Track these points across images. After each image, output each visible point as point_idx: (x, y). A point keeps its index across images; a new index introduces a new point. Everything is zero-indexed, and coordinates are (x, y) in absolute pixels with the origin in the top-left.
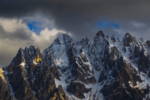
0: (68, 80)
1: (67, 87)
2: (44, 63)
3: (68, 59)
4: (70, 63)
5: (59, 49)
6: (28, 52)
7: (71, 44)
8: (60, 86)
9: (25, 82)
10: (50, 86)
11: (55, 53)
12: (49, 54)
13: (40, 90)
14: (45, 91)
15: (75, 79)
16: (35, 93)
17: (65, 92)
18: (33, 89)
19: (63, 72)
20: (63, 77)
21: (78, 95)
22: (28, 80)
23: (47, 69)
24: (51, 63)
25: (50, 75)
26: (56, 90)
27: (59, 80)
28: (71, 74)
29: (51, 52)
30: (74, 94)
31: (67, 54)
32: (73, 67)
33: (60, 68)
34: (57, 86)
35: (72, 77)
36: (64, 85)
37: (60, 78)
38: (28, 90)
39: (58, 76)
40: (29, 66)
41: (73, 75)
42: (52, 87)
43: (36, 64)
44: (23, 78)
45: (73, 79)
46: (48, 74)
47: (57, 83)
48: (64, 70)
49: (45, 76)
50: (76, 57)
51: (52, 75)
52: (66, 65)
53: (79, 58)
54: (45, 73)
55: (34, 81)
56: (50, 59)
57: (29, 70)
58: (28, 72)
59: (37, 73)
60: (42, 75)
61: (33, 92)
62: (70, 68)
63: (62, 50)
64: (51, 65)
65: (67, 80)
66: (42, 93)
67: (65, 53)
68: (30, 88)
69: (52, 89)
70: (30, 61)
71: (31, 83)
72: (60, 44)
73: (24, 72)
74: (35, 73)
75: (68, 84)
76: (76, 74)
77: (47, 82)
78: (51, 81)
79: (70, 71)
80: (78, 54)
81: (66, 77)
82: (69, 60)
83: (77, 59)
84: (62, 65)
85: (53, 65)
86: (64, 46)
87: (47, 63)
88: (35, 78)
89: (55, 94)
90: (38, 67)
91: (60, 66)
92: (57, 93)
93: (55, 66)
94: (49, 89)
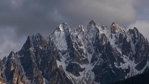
0: (67, 61)
1: (66, 67)
2: (48, 48)
3: (67, 43)
4: (68, 47)
5: (60, 35)
6: (35, 38)
7: (69, 32)
8: (61, 66)
9: (34, 63)
10: (53, 66)
11: (57, 39)
12: (52, 39)
13: (45, 69)
14: (49, 71)
15: (72, 61)
16: (41, 73)
17: (65, 71)
18: (40, 69)
19: (63, 55)
20: (63, 59)
21: (75, 73)
22: (36, 62)
23: (50, 52)
24: (53, 47)
25: (53, 57)
26: (58, 70)
27: (60, 61)
28: (69, 56)
29: (53, 38)
30: (71, 73)
31: (66, 40)
32: (71, 50)
33: (60, 52)
34: (58, 66)
35: (70, 59)
36: (64, 66)
37: (61, 59)
38: (36, 70)
39: (59, 58)
40: (37, 50)
41: (71, 57)
42: (55, 67)
43: (41, 48)
44: (32, 60)
45: (71, 60)
46: (52, 56)
47: (59, 64)
48: (64, 53)
49: (49, 58)
50: (73, 42)
51: (55, 58)
52: (66, 49)
53: (75, 43)
54: (49, 56)
55: (40, 62)
56: (53, 44)
57: (36, 53)
58: (36, 55)
59: (42, 56)
60: (47, 58)
61: (40, 71)
62: (68, 51)
63: (62, 37)
64: (53, 49)
65: (66, 61)
66: (47, 72)
67: (64, 39)
68: (37, 68)
69: (54, 69)
70: (37, 46)
71: (38, 64)
72: (60, 31)
73: (33, 55)
74: (41, 56)
75: (67, 65)
76: (73, 56)
77: (51, 63)
78: (54, 62)
79: (69, 54)
80: (75, 40)
81: (65, 59)
82: (68, 45)
83: (74, 44)
84: (62, 49)
85: (55, 49)
86: (63, 33)
87: (50, 48)
88: (41, 60)
89: (57, 73)
90: (43, 51)
91: (60, 50)
92: (59, 72)
93: (56, 50)
94: (53, 69)
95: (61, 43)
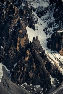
0: (49, 29)
1: (48, 40)
2: (8, 2)
4: (51, 2)
13: (3, 45)
15: (60, 28)
17: (44, 48)
19: (40, 17)
20: (41, 24)
23: (14, 12)
28: (53, 19)
30: (58, 52)
32: (57, 7)
33: (34, 10)
34: (31, 40)
35: (55, 24)
36: (43, 38)
37: (36, 25)
39: (32, 22)
41: (57, 21)
42: (23, 40)
45: (57, 27)
46: (16, 20)
47: (31, 34)
48: (41, 13)
52: (46, 5)
54: (11, 18)
60: (6, 22)
62: (51, 9)
65: (47, 29)
75: (49, 36)
76: (61, 18)
77: (14, 33)
78: (21, 31)
79: (52, 14)
81: (45, 25)
84: (38, 5)
85: (23, 5)
87: (14, 2)
89: (28, 52)
91: (35, 7)
93: (26, 7)
94: (18, 44)
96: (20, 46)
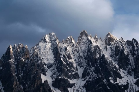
0: (54, 76)
1: (53, 82)
2: (31, 60)
3: (53, 56)
4: (56, 60)
5: (46, 47)
6: (17, 49)
7: (56, 43)
8: (46, 82)
9: (13, 77)
10: (37, 81)
11: (42, 51)
12: (36, 51)
13: (27, 84)
14: (32, 86)
15: (60, 75)
16: (22, 88)
17: (51, 86)
18: (21, 84)
19: (49, 69)
20: (49, 73)
21: (63, 89)
22: (16, 75)
23: (34, 65)
24: (38, 59)
25: (37, 71)
26: (42, 85)
27: (45, 75)
28: (56, 70)
29: (38, 49)
30: (59, 89)
31: (53, 52)
32: (58, 63)
33: (46, 65)
34: (43, 81)
35: (57, 73)
36: (50, 81)
37: (46, 73)
38: (16, 84)
39: (44, 72)
40: (18, 62)
41: (58, 71)
42: (39, 81)
43: (23, 60)
44: (11, 74)
45: (59, 74)
46: (35, 70)
47: (43, 78)
48: (50, 66)
49: (32, 71)
50: (61, 55)
51: (39, 71)
52: (52, 62)
53: (64, 56)
54: (32, 69)
55: (22, 76)
56: (37, 56)
57: (17, 65)
58: (17, 68)
59: (25, 69)
60: (29, 71)
61: (21, 86)
62: (55, 65)
63: (48, 48)
64: (38, 61)
65: (52, 75)
66: (29, 87)
67: (51, 51)
68: (18, 83)
69: (38, 84)
70: (19, 58)
71: (19, 78)
72: (46, 42)
73: (13, 68)
74: (22, 69)
75: (54, 80)
76: (61, 70)
77: (34, 77)
78: (38, 76)
79: (55, 67)
80: (63, 52)
81: (51, 73)
82: (55, 57)
83: (62, 56)
84: (48, 62)
85: (39, 62)
86: (50, 44)
87: (34, 60)
88: (22, 73)
89: (41, 89)
90: (26, 64)
91: (46, 63)
92: (43, 88)
93: (41, 63)
94: (36, 83)
95: (46, 56)
96: (37, 85)
